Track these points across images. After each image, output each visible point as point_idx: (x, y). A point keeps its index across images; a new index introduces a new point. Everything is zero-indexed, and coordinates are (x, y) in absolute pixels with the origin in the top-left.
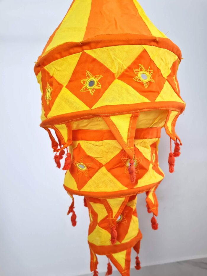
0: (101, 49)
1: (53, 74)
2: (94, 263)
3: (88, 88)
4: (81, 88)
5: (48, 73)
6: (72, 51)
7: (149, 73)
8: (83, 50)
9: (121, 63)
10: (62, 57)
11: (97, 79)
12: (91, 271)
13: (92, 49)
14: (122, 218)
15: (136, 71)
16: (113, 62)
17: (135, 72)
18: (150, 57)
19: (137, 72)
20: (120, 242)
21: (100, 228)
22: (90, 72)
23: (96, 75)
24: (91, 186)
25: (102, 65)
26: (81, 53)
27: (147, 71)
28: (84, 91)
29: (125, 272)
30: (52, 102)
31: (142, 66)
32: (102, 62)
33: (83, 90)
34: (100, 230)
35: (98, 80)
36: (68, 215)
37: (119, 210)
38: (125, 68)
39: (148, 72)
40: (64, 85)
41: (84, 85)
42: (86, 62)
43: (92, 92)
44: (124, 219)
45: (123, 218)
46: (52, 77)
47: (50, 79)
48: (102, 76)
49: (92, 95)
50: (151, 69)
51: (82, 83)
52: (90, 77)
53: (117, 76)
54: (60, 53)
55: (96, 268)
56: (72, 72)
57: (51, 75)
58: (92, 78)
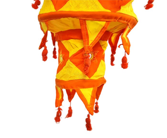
2: (59, 101)
12: (56, 107)
14: (92, 57)
20: (90, 78)
21: (71, 62)
24: (70, 6)
29: (90, 107)
34: (71, 65)
36: (39, 49)
37: (96, 38)
44: (94, 59)
45: (94, 57)
55: (61, 105)
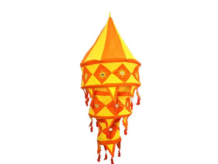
5: (87, 69)
7: (124, 72)
9: (114, 68)
13: (104, 63)
15: (119, 71)
16: (111, 68)
18: (125, 66)
20: (111, 140)
21: (103, 133)
22: (102, 71)
25: (107, 69)
26: (100, 64)
29: (112, 153)
30: (88, 80)
31: (122, 69)
33: (99, 77)
35: (105, 74)
36: (89, 127)
40: (92, 74)
42: (101, 67)
43: (103, 78)
45: (113, 130)
47: (87, 71)
48: (107, 72)
51: (99, 74)
53: (112, 72)
55: (100, 152)
56: (96, 70)
58: (103, 73)
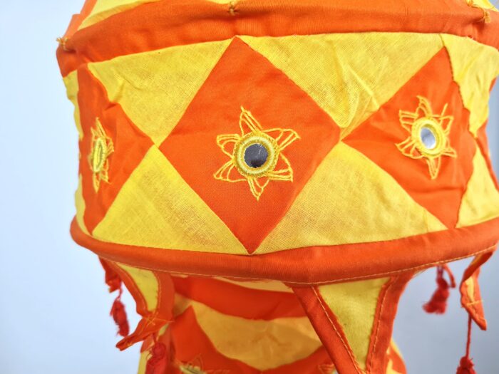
0: (307, 38)
1: (119, 96)
3: (245, 173)
4: (219, 165)
5: (102, 91)
6: (193, 29)
7: (444, 127)
8: (236, 33)
9: (369, 95)
10: (153, 46)
11: (279, 143)
13: (272, 35)
15: (405, 119)
16: (342, 90)
17: (403, 122)
18: (452, 73)
19: (407, 123)
22: (253, 114)
23: (274, 126)
25: (301, 96)
26: (227, 43)
27: (436, 118)
28: (228, 180)
30: (111, 191)
31: (428, 104)
32: (304, 85)
33: (224, 175)
35: (282, 149)
38: (376, 106)
39: (439, 121)
40: (153, 139)
41: (230, 159)
42: (242, 76)
43: (259, 190)
46: (113, 105)
47: (106, 110)
48: (297, 137)
49: (258, 198)
50: (449, 112)
51: (222, 147)
52: (250, 131)
53: (343, 135)
54: (145, 31)
56: (189, 102)
57: (111, 97)
58: (259, 136)
